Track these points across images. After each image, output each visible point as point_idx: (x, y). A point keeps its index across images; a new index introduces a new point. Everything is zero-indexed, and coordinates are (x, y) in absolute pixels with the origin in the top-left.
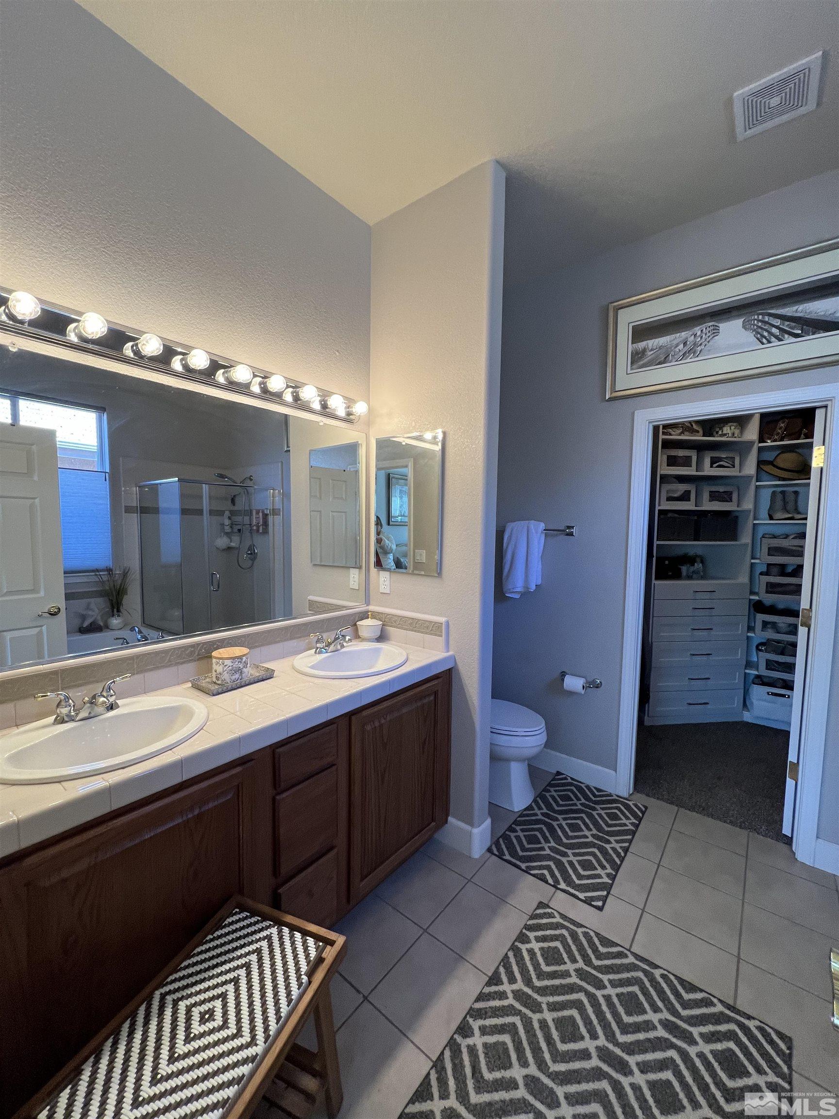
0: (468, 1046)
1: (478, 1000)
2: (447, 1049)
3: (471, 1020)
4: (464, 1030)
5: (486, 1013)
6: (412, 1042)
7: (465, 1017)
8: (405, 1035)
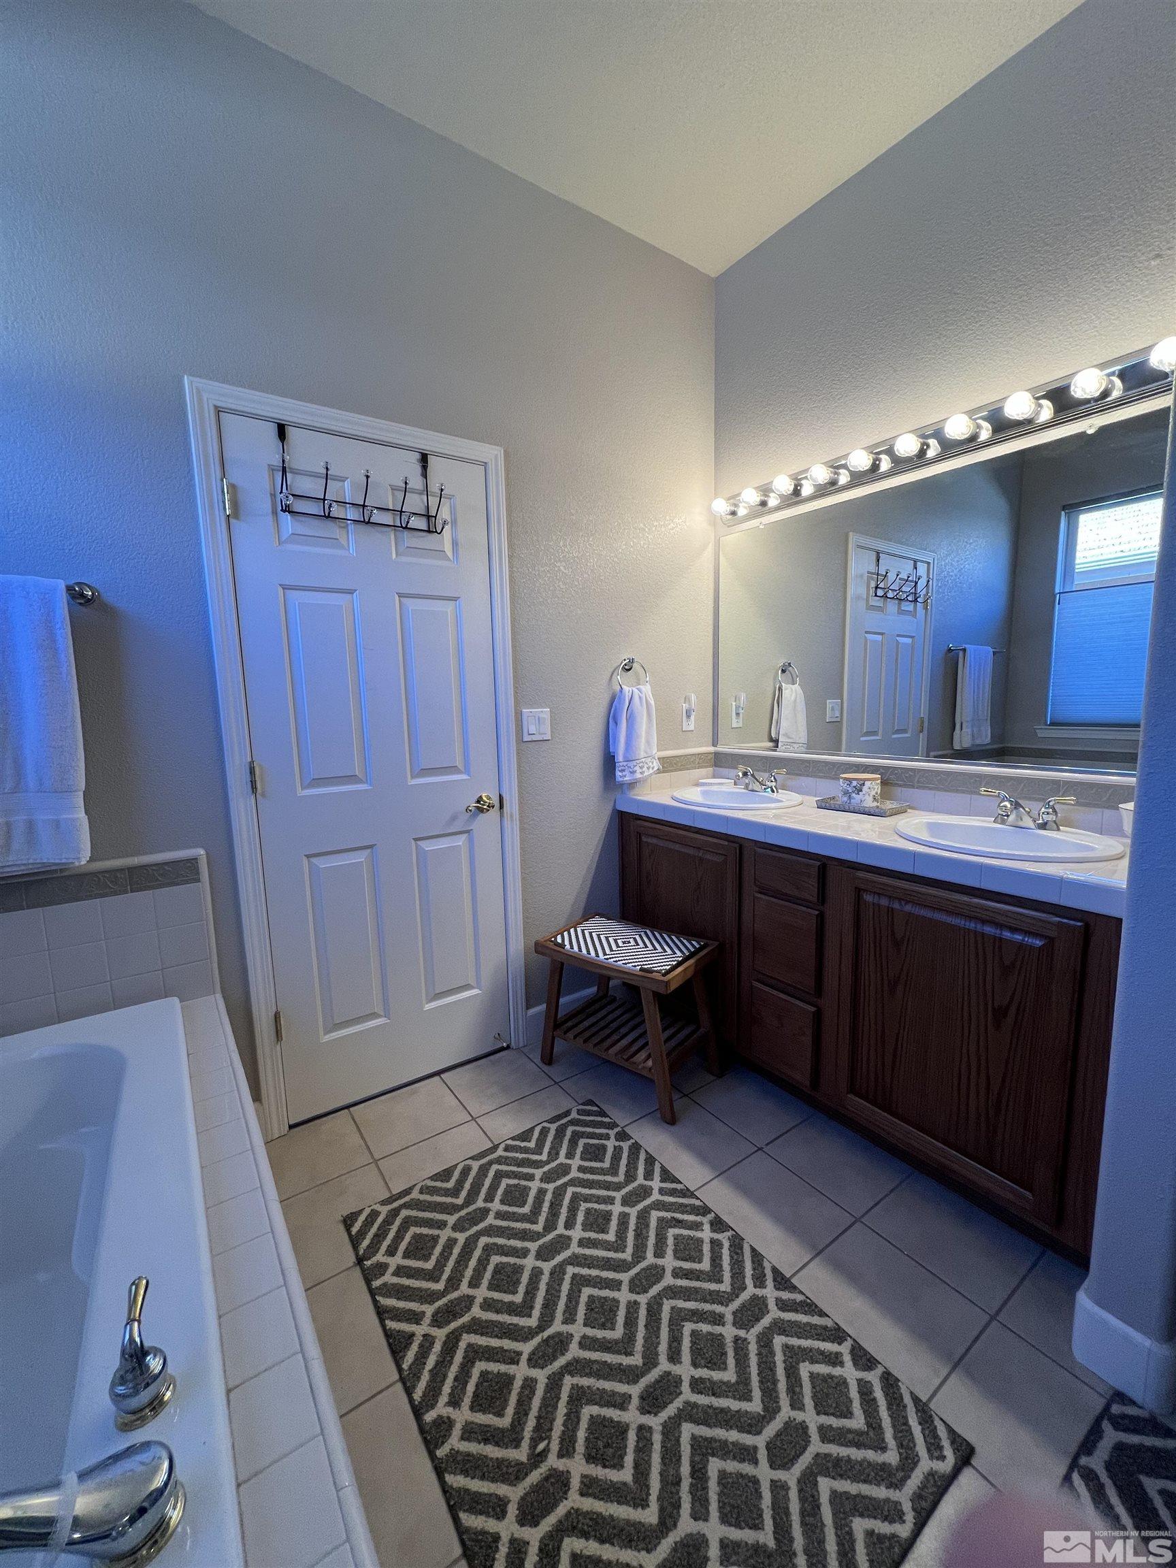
0: (701, 1224)
1: (753, 1250)
2: (701, 1204)
3: (730, 1233)
4: (719, 1225)
5: (737, 1254)
6: (713, 1179)
7: (733, 1230)
8: (719, 1175)
